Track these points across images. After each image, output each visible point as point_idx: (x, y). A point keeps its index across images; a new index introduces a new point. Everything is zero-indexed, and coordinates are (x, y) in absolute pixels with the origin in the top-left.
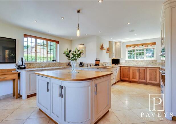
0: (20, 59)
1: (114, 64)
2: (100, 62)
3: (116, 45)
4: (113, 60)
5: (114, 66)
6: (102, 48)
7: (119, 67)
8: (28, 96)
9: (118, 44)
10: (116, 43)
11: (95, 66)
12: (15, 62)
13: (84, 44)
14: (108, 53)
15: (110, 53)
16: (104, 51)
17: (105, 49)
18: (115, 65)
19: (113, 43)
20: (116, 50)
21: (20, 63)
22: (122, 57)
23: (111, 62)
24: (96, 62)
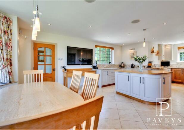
0: (95, 62)
1: (163, 66)
2: (153, 64)
3: (165, 47)
4: (162, 62)
5: (163, 68)
6: (152, 52)
7: (170, 69)
8: (102, 86)
9: (168, 47)
10: (165, 45)
11: (147, 67)
12: (92, 64)
13: (134, 49)
14: (158, 56)
15: (159, 56)
16: (154, 54)
17: (155, 53)
18: (165, 67)
19: (163, 46)
20: (165, 52)
21: (95, 65)
22: (173, 59)
23: (160, 64)
24: (148, 64)
